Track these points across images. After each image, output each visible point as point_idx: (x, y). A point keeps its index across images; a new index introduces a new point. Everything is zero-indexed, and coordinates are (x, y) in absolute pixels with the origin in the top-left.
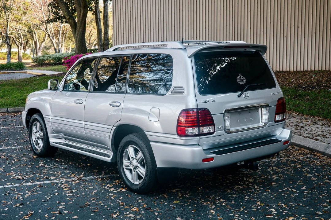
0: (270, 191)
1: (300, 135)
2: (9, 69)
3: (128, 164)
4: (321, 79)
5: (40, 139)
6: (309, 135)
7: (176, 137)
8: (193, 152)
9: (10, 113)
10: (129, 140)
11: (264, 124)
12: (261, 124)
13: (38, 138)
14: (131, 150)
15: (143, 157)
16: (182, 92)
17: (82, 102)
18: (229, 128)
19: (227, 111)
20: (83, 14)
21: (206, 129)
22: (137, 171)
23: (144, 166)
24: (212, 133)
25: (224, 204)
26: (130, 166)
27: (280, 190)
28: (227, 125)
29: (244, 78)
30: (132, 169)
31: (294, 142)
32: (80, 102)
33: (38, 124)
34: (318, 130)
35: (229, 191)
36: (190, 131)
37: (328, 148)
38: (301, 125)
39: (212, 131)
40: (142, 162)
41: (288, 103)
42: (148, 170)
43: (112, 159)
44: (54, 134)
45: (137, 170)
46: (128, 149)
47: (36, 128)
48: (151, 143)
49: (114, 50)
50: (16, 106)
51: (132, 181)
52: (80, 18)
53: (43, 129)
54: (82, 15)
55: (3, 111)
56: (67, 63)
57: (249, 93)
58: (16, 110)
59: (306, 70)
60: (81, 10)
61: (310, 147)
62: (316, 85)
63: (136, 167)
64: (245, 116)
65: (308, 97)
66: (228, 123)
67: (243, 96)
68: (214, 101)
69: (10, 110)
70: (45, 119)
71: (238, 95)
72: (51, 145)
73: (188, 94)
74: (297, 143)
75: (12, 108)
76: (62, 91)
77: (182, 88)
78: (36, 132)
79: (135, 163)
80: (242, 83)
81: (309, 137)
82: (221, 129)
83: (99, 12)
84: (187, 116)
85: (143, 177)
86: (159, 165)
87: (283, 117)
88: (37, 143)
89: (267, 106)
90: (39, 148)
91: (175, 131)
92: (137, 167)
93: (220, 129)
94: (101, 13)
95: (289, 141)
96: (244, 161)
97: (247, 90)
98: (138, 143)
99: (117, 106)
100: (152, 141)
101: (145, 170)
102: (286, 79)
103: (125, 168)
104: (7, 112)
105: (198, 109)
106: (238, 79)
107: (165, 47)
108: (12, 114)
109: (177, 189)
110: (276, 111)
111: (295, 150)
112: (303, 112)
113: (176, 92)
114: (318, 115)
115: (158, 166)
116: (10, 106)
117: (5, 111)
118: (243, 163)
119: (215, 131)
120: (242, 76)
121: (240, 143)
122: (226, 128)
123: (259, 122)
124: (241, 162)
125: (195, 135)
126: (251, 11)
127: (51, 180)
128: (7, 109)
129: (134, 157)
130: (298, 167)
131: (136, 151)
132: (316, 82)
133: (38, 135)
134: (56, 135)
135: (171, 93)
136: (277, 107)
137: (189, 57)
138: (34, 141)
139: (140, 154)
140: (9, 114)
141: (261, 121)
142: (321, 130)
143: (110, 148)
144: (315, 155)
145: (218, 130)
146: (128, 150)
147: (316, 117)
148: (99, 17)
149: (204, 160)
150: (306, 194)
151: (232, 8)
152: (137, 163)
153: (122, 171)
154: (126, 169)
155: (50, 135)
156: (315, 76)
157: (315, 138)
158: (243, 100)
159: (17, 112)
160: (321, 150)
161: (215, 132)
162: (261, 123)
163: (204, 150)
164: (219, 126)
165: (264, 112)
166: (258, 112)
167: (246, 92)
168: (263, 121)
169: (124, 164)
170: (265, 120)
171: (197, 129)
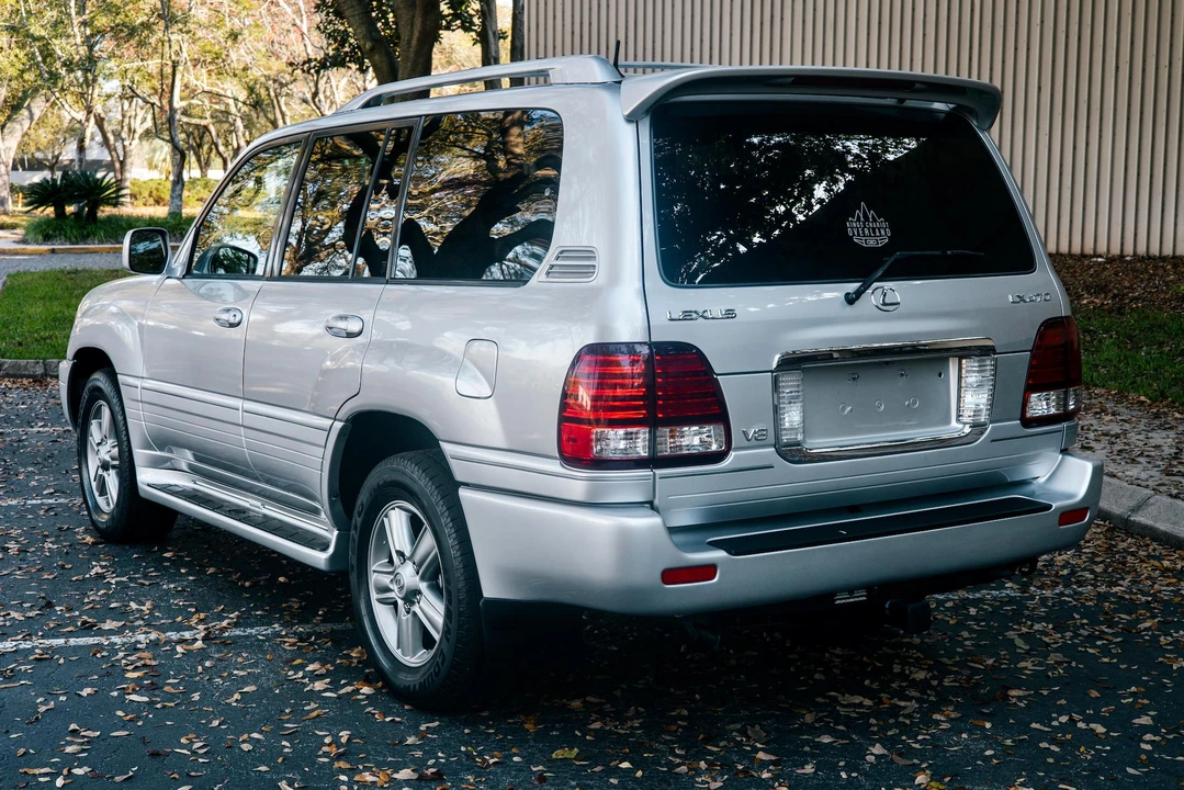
0: (988, 725)
2: (175, 235)
3: (386, 580)
5: (112, 472)
7: (555, 466)
8: (624, 539)
10: (388, 477)
11: (967, 430)
12: (956, 428)
13: (106, 466)
15: (436, 557)
16: (589, 271)
17: (237, 319)
18: (800, 437)
19: (792, 362)
20: (422, 32)
21: (693, 438)
22: (415, 614)
24: (718, 457)
27: (1034, 725)
28: (788, 425)
29: (882, 223)
31: (1150, 522)
32: (232, 320)
33: (106, 412)
35: (809, 718)
36: (615, 441)
39: (714, 447)
40: (431, 574)
41: (1155, 370)
42: (451, 608)
44: (151, 448)
45: (416, 608)
46: (386, 516)
47: (100, 425)
48: (463, 493)
49: (367, 105)
51: (398, 653)
52: (410, 47)
53: (120, 430)
54: (416, 34)
57: (898, 290)
60: (414, 17)
63: (412, 596)
64: (884, 390)
66: (792, 417)
67: (872, 298)
68: (730, 314)
70: (122, 388)
71: (847, 294)
72: (140, 494)
73: (614, 278)
74: (1162, 526)
76: (184, 277)
77: (589, 254)
78: (99, 444)
79: (409, 575)
80: (872, 243)
82: (759, 440)
83: (494, 33)
84: (602, 376)
86: (490, 589)
87: (1066, 405)
89: (984, 351)
90: (108, 504)
91: (552, 444)
92: (415, 596)
93: (754, 442)
94: (505, 38)
95: (1086, 510)
96: (868, 587)
97: (886, 277)
98: (417, 490)
99: (350, 335)
100: (466, 485)
101: (441, 608)
102: (1167, 284)
103: (374, 596)
105: (651, 345)
106: (853, 225)
109: (588, 698)
110: (1030, 376)
111: (1149, 557)
113: (567, 272)
115: (485, 595)
118: (861, 597)
119: (729, 448)
120: (871, 214)
121: (854, 509)
122: (785, 439)
123: (947, 421)
124: (851, 590)
125: (639, 463)
127: (101, 633)
129: (407, 554)
130: (1142, 626)
134: (158, 453)
135: (548, 273)
136: (1033, 357)
137: (630, 119)
138: (92, 478)
141: (959, 416)
143: (327, 509)
145: (746, 443)
146: (386, 520)
149: (671, 575)
151: (972, 10)
153: (364, 612)
154: (382, 601)
155: (140, 454)
158: (871, 319)
161: (733, 454)
162: (954, 423)
163: (672, 530)
164: (750, 427)
165: (972, 379)
166: (942, 373)
167: (888, 285)
168: (967, 416)
169: (374, 578)
170: (977, 412)
171: (643, 434)
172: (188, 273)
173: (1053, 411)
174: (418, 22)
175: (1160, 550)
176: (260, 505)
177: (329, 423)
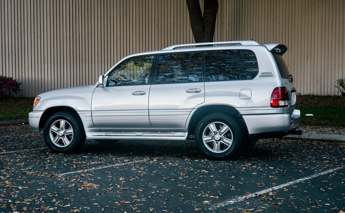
3: (209, 138)
5: (66, 137)
7: (270, 108)
14: (212, 127)
21: (286, 103)
22: (221, 143)
23: (230, 138)
26: (212, 139)
30: (215, 142)
32: (143, 93)
46: (209, 126)
48: (243, 116)
49: (174, 49)
63: (220, 139)
70: (80, 114)
72: (87, 139)
76: (106, 87)
78: (58, 131)
79: (219, 135)
88: (60, 142)
90: (63, 145)
91: (269, 105)
101: (232, 140)
103: (204, 142)
115: (250, 133)
125: (283, 107)
129: (218, 132)
133: (62, 132)
134: (96, 128)
135: (259, 77)
137: (270, 51)
139: (225, 128)
143: (186, 128)
152: (222, 136)
155: (86, 129)
161: (289, 105)
169: (205, 139)
176: (142, 134)
177: (191, 110)
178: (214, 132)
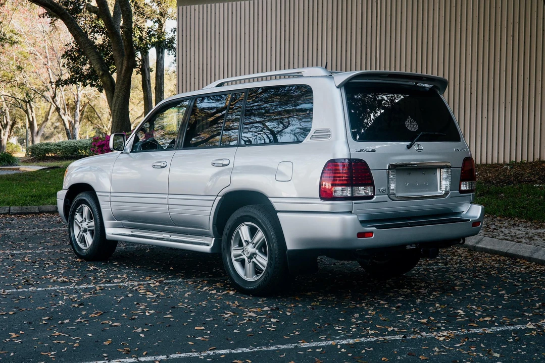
0: (452, 295)
1: (493, 237)
3: (240, 252)
4: (522, 172)
5: (88, 232)
6: (507, 238)
7: (319, 201)
8: (344, 222)
9: (15, 214)
10: (242, 214)
11: (443, 192)
12: (440, 192)
13: (85, 231)
14: (244, 231)
15: (264, 239)
16: (328, 136)
17: (165, 165)
18: (395, 192)
19: (394, 167)
20: (126, 67)
21: (362, 191)
22: (253, 262)
23: (265, 254)
24: (371, 197)
25: (386, 306)
26: (243, 254)
27: (467, 294)
28: (392, 188)
29: (415, 123)
30: (246, 259)
31: (484, 246)
32: (162, 165)
33: (86, 209)
34: (521, 232)
36: (339, 191)
37: (537, 250)
38: (493, 227)
39: (370, 194)
40: (262, 248)
43: (212, 249)
44: (114, 220)
45: (254, 260)
46: (239, 229)
47: (82, 215)
48: (279, 215)
49: (217, 86)
50: (25, 204)
51: (245, 278)
52: (121, 73)
53: (96, 215)
54: (124, 68)
55: (3, 212)
56: (98, 147)
57: (423, 145)
58: (25, 211)
59: (496, 162)
60: (123, 60)
61: (508, 252)
62: (514, 180)
63: (252, 256)
64: (418, 178)
65: (503, 195)
66: (393, 186)
67: (415, 147)
68: (374, 150)
69: (15, 210)
70: (99, 197)
71: (407, 146)
72: (107, 238)
73: (336, 139)
74: (489, 247)
75: (17, 208)
76: (130, 152)
77: (328, 131)
78: (81, 222)
79: (250, 249)
80: (413, 129)
81: (507, 240)
82: (383, 192)
83: (148, 69)
84: (335, 170)
85: (264, 269)
86: (290, 246)
87: (472, 187)
88: (83, 240)
89: (447, 167)
90: (86, 246)
91: (316, 194)
92: (253, 256)
93: (382, 193)
94: (152, 71)
95: (480, 222)
96: (415, 243)
97: (419, 140)
98: (256, 217)
99: (224, 165)
100: (279, 211)
101: (267, 259)
103: (233, 259)
104: (9, 213)
105: (350, 160)
106: (407, 124)
107: (299, 75)
108: (19, 217)
110: (461, 176)
112: (494, 214)
113: (318, 137)
114: (520, 216)
115: (288, 248)
116: (14, 204)
117: (7, 211)
118: (414, 247)
119: (374, 195)
120: (412, 120)
122: (391, 192)
123: (437, 190)
124: (411, 244)
125: (346, 198)
126: (406, 66)
128: (8, 209)
129: (250, 241)
130: (492, 273)
131: (253, 232)
132: (514, 176)
133: (85, 225)
134: (117, 221)
135: (311, 138)
136: (462, 170)
137: (339, 87)
138: (76, 236)
139: (260, 235)
140: (13, 216)
141: (440, 188)
142: (524, 233)
143: (211, 230)
144: (518, 262)
146: (239, 230)
147: (516, 219)
148: (148, 78)
149: (361, 235)
150: (507, 298)
152: (255, 249)
153: (229, 265)
154: (236, 260)
155: (107, 223)
156: (512, 168)
157: (516, 240)
158: (415, 154)
159: (25, 214)
160: (526, 255)
161: (375, 197)
162: (439, 191)
163: (361, 221)
164: (380, 188)
165: (444, 176)
166: (435, 173)
167: (418, 143)
168: (443, 188)
169: (233, 253)
170: (446, 187)
171: (349, 189)
172: (132, 151)
173: (468, 188)
174: (125, 63)
175: (489, 255)
176: (169, 236)
177: (214, 198)
178: (246, 241)
